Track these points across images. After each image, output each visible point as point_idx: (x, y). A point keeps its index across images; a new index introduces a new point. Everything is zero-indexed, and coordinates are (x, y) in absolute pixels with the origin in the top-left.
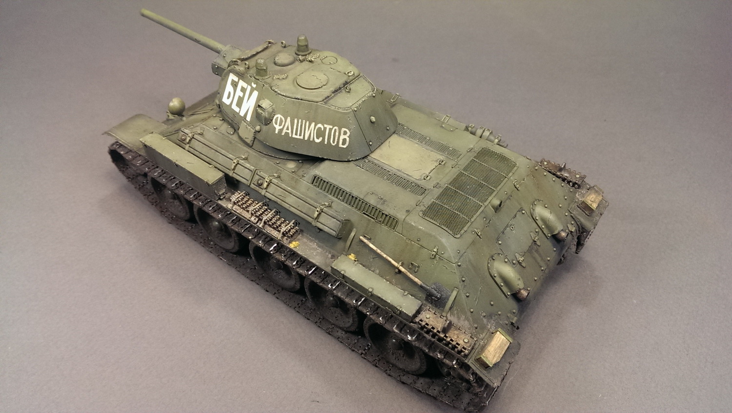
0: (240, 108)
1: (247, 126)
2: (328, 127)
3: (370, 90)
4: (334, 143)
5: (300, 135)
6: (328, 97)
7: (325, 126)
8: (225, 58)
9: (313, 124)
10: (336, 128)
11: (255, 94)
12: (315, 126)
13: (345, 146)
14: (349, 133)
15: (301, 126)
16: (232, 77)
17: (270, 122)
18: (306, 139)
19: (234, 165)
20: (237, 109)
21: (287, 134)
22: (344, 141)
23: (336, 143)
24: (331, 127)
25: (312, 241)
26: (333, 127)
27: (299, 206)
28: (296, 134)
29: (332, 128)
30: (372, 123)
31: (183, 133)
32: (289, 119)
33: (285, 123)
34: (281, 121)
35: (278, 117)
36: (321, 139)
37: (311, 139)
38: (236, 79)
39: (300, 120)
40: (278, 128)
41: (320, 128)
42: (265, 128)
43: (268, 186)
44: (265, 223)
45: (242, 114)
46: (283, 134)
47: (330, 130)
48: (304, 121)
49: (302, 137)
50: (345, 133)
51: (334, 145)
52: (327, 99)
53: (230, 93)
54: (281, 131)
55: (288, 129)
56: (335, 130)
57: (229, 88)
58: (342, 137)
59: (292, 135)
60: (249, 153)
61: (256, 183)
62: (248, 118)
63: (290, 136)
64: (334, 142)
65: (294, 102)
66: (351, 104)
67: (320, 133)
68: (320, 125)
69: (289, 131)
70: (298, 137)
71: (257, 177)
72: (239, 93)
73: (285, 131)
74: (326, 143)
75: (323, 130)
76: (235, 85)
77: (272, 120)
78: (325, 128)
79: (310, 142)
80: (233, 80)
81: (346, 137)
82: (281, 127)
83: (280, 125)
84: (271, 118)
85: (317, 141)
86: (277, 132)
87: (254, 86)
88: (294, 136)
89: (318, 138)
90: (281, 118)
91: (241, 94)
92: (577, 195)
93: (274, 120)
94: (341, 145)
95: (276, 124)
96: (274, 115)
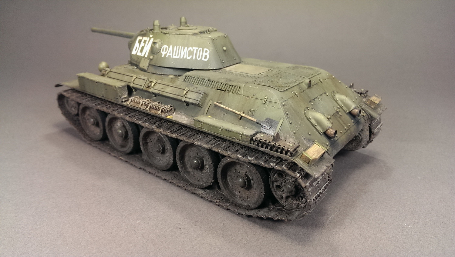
0: (142, 52)
1: (145, 59)
2: (195, 48)
3: (223, 34)
4: (199, 58)
5: (178, 56)
10: (201, 49)
11: (152, 40)
12: (187, 49)
13: (206, 60)
14: (209, 52)
15: (179, 50)
16: (139, 38)
19: (134, 78)
20: (140, 54)
22: (206, 57)
23: (200, 58)
24: (198, 48)
25: (181, 115)
26: (199, 48)
27: (174, 92)
28: (175, 55)
30: (225, 51)
33: (169, 49)
34: (166, 48)
35: (164, 47)
36: (191, 56)
37: (185, 58)
39: (178, 47)
40: (164, 53)
41: (190, 50)
42: (156, 56)
43: (154, 85)
44: (150, 107)
45: (143, 55)
47: (197, 50)
48: (180, 47)
49: (178, 57)
50: (206, 51)
52: (196, 34)
53: (136, 48)
54: (166, 55)
55: (170, 53)
56: (200, 50)
57: (136, 45)
58: (205, 54)
61: (147, 86)
62: (146, 56)
63: (171, 57)
66: (210, 36)
67: (190, 53)
68: (190, 48)
69: (171, 54)
70: (176, 57)
71: (148, 83)
73: (168, 54)
74: (194, 59)
75: (192, 51)
76: (140, 41)
77: (160, 50)
78: (194, 50)
79: (184, 60)
81: (207, 54)
82: (166, 53)
84: (160, 48)
85: (188, 58)
86: (163, 56)
87: (151, 36)
88: (174, 57)
89: (189, 56)
91: (143, 45)
92: (364, 100)
94: (203, 59)
95: (163, 51)
96: (162, 46)
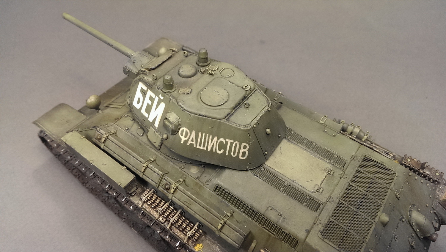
0: (149, 114)
1: (156, 132)
2: (230, 141)
3: (266, 104)
5: (204, 146)
6: (230, 113)
7: (227, 140)
8: (135, 64)
9: (216, 139)
10: (236, 142)
11: (163, 105)
12: (218, 139)
13: (244, 158)
14: (248, 147)
15: (205, 139)
16: (141, 85)
17: (176, 133)
18: (209, 150)
19: (144, 168)
20: (146, 115)
21: (191, 145)
22: (244, 154)
23: (236, 155)
24: (232, 141)
25: (214, 244)
27: (203, 215)
28: (200, 145)
29: (233, 143)
30: (268, 134)
31: (99, 133)
32: (194, 133)
33: (190, 135)
34: (187, 133)
35: (183, 130)
36: (222, 151)
37: (214, 151)
38: (145, 88)
39: (204, 134)
40: (183, 139)
41: (222, 142)
42: (171, 137)
43: (174, 192)
44: (172, 224)
45: (151, 119)
46: (188, 144)
47: (231, 144)
48: (208, 135)
49: (205, 148)
50: (245, 147)
51: (234, 156)
52: (229, 115)
53: (139, 100)
54: (186, 142)
56: (236, 145)
57: (138, 95)
58: (242, 150)
59: (196, 146)
60: (157, 155)
61: (163, 186)
62: (156, 125)
63: (195, 146)
64: (234, 154)
65: (198, 118)
66: (250, 121)
67: (222, 146)
68: (222, 139)
69: (194, 143)
70: (201, 148)
71: (164, 182)
72: (147, 101)
73: (190, 142)
74: (227, 155)
75: (224, 143)
76: (144, 93)
77: (179, 131)
78: (227, 143)
79: (212, 153)
80: (142, 87)
81: (245, 150)
82: (186, 139)
83: (185, 137)
84: (177, 130)
85: (220, 152)
86: (182, 142)
87: (162, 98)
88: (198, 147)
89: (220, 150)
90: (186, 131)
91: (150, 103)
92: (437, 191)
93: (180, 132)
94: (240, 157)
95: (182, 135)
96: (180, 127)
